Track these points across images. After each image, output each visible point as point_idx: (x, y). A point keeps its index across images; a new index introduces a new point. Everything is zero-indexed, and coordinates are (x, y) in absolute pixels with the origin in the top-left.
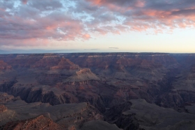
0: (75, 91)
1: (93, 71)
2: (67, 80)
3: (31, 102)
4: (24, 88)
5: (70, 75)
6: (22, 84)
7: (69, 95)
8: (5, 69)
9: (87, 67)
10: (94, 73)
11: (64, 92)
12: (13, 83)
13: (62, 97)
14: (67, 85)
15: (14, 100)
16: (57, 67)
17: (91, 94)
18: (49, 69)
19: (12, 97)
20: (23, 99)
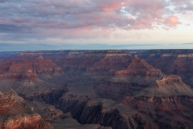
0: (154, 112)
1: (186, 81)
2: (141, 94)
3: (85, 123)
4: (77, 101)
5: (146, 86)
6: (75, 94)
7: (144, 118)
8: (54, 71)
9: (175, 72)
10: (187, 84)
11: (135, 112)
12: (62, 92)
13: (132, 120)
14: (141, 102)
15: (63, 118)
16: (126, 71)
17: (182, 120)
18: (114, 75)
19: (60, 113)
20: (74, 118)
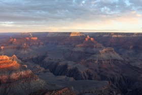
0: (98, 69)
1: (117, 51)
2: (91, 58)
3: (58, 75)
4: (53, 62)
5: (94, 54)
6: (51, 58)
7: (92, 72)
8: (39, 44)
9: (110, 46)
10: (117, 52)
11: (87, 69)
12: (44, 57)
13: (85, 73)
14: (90, 63)
15: (45, 72)
16: (82, 45)
17: (114, 73)
18: (75, 47)
19: (43, 69)
20: (51, 72)
